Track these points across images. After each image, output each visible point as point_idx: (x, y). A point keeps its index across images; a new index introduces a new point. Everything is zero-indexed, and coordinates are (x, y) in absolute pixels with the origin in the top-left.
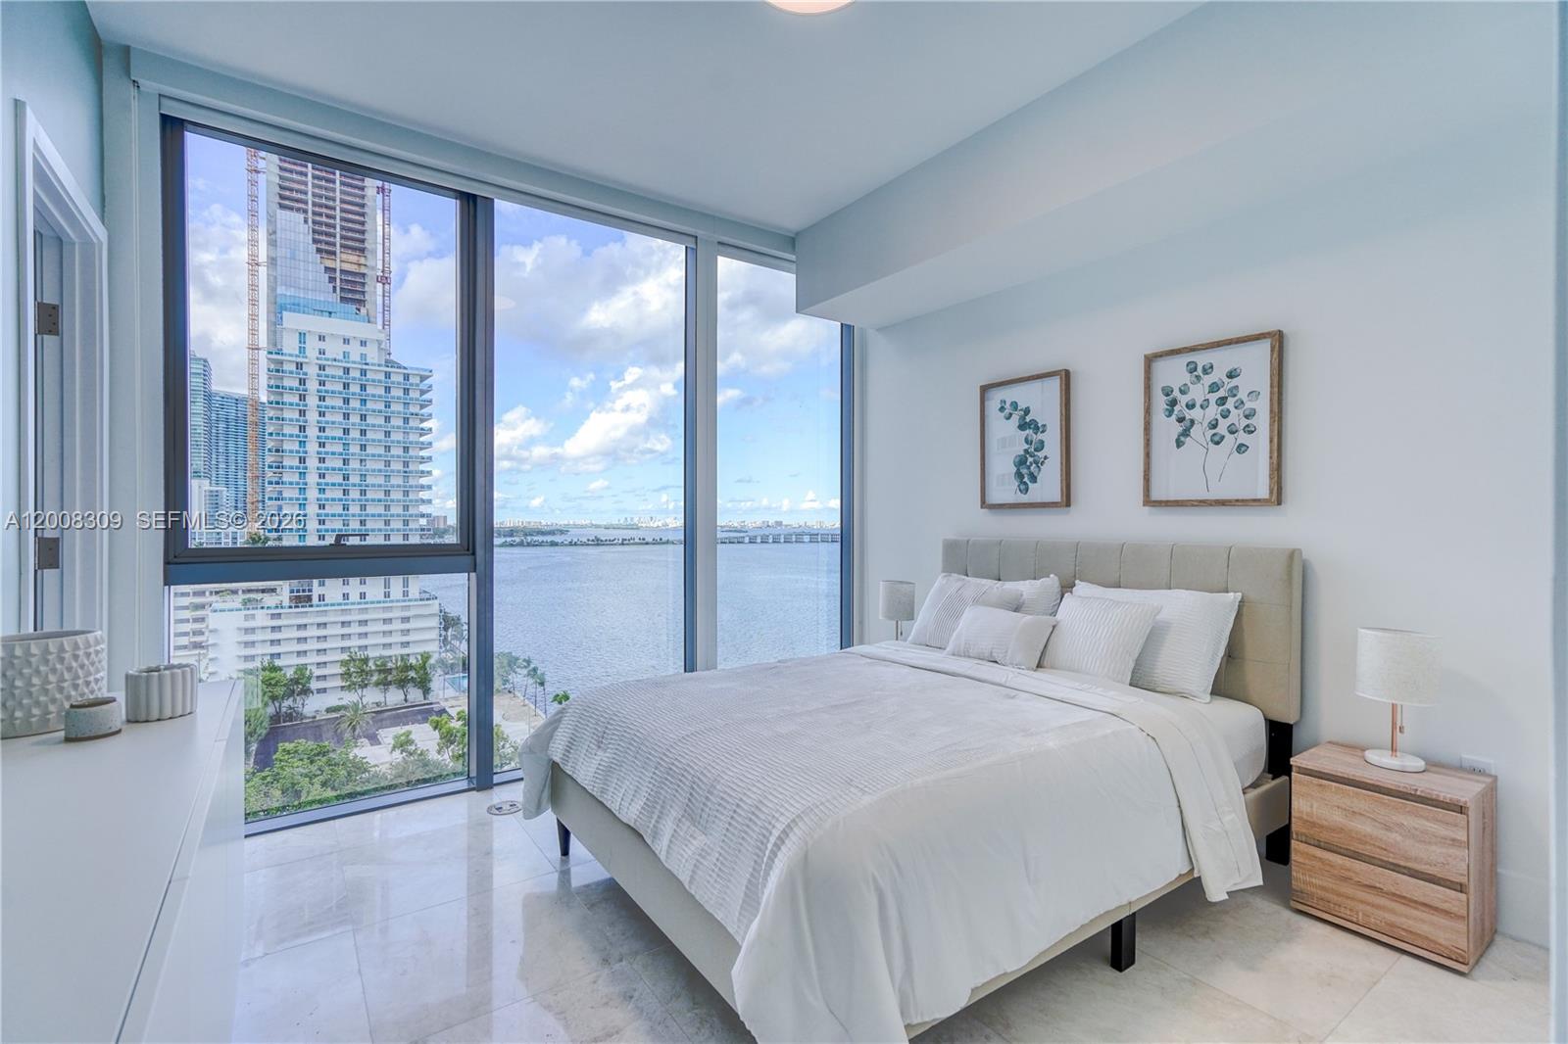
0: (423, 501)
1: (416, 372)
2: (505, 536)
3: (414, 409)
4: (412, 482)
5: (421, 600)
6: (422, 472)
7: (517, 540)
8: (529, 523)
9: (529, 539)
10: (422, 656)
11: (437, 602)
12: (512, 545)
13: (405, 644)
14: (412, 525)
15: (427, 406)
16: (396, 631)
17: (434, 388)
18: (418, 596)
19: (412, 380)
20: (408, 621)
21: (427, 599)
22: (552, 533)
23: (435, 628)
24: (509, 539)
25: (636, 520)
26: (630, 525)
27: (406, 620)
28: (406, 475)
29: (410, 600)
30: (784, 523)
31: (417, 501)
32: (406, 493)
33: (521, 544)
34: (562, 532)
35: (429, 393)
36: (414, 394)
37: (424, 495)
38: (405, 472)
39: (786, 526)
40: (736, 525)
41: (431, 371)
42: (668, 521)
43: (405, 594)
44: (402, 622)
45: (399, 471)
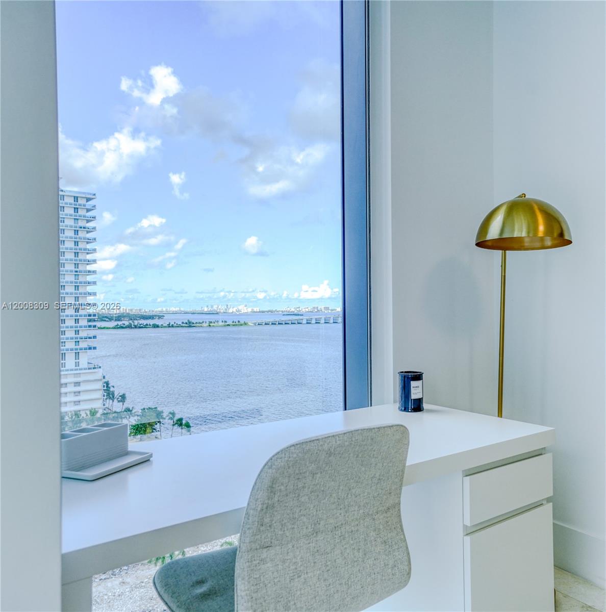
0: (90, 294)
1: (84, 196)
2: (116, 320)
3: (81, 223)
4: (81, 279)
5: (89, 369)
6: (89, 271)
7: (127, 323)
8: (131, 310)
9: (136, 322)
10: (91, 411)
11: (101, 370)
12: (122, 327)
13: (77, 403)
14: (81, 312)
15: (91, 221)
16: (70, 393)
17: (97, 207)
18: (86, 366)
19: (81, 201)
20: (79, 385)
21: (94, 368)
22: (151, 317)
23: (100, 390)
24: (120, 323)
25: (215, 307)
26: (211, 311)
27: (77, 384)
28: (77, 274)
29: (80, 369)
30: (330, 308)
31: (85, 294)
32: (77, 287)
33: (130, 327)
34: (160, 317)
35: (93, 211)
36: (82, 212)
37: (89, 289)
38: (76, 272)
39: (332, 310)
40: (293, 310)
41: (94, 195)
42: (240, 308)
43: (77, 364)
44: (75, 386)
45: (71, 271)
